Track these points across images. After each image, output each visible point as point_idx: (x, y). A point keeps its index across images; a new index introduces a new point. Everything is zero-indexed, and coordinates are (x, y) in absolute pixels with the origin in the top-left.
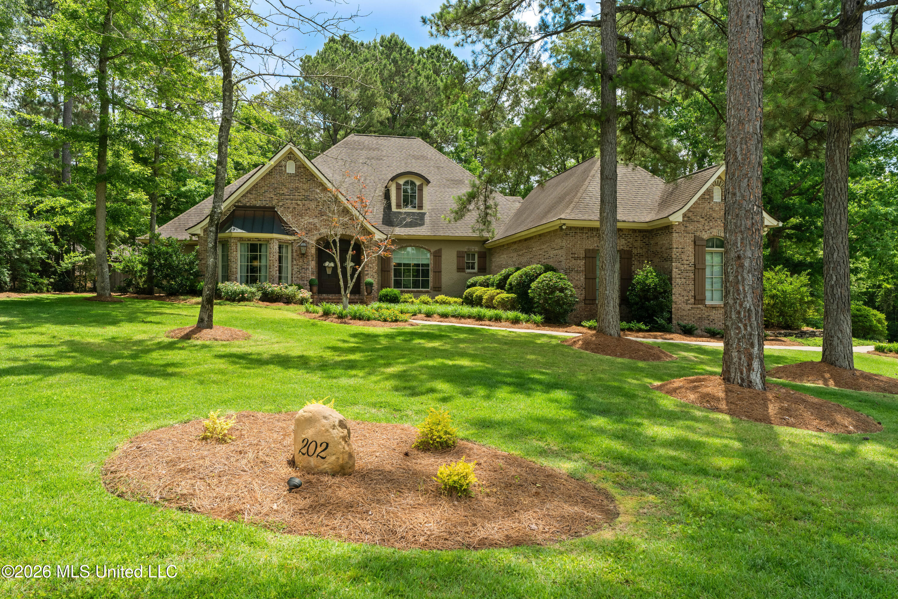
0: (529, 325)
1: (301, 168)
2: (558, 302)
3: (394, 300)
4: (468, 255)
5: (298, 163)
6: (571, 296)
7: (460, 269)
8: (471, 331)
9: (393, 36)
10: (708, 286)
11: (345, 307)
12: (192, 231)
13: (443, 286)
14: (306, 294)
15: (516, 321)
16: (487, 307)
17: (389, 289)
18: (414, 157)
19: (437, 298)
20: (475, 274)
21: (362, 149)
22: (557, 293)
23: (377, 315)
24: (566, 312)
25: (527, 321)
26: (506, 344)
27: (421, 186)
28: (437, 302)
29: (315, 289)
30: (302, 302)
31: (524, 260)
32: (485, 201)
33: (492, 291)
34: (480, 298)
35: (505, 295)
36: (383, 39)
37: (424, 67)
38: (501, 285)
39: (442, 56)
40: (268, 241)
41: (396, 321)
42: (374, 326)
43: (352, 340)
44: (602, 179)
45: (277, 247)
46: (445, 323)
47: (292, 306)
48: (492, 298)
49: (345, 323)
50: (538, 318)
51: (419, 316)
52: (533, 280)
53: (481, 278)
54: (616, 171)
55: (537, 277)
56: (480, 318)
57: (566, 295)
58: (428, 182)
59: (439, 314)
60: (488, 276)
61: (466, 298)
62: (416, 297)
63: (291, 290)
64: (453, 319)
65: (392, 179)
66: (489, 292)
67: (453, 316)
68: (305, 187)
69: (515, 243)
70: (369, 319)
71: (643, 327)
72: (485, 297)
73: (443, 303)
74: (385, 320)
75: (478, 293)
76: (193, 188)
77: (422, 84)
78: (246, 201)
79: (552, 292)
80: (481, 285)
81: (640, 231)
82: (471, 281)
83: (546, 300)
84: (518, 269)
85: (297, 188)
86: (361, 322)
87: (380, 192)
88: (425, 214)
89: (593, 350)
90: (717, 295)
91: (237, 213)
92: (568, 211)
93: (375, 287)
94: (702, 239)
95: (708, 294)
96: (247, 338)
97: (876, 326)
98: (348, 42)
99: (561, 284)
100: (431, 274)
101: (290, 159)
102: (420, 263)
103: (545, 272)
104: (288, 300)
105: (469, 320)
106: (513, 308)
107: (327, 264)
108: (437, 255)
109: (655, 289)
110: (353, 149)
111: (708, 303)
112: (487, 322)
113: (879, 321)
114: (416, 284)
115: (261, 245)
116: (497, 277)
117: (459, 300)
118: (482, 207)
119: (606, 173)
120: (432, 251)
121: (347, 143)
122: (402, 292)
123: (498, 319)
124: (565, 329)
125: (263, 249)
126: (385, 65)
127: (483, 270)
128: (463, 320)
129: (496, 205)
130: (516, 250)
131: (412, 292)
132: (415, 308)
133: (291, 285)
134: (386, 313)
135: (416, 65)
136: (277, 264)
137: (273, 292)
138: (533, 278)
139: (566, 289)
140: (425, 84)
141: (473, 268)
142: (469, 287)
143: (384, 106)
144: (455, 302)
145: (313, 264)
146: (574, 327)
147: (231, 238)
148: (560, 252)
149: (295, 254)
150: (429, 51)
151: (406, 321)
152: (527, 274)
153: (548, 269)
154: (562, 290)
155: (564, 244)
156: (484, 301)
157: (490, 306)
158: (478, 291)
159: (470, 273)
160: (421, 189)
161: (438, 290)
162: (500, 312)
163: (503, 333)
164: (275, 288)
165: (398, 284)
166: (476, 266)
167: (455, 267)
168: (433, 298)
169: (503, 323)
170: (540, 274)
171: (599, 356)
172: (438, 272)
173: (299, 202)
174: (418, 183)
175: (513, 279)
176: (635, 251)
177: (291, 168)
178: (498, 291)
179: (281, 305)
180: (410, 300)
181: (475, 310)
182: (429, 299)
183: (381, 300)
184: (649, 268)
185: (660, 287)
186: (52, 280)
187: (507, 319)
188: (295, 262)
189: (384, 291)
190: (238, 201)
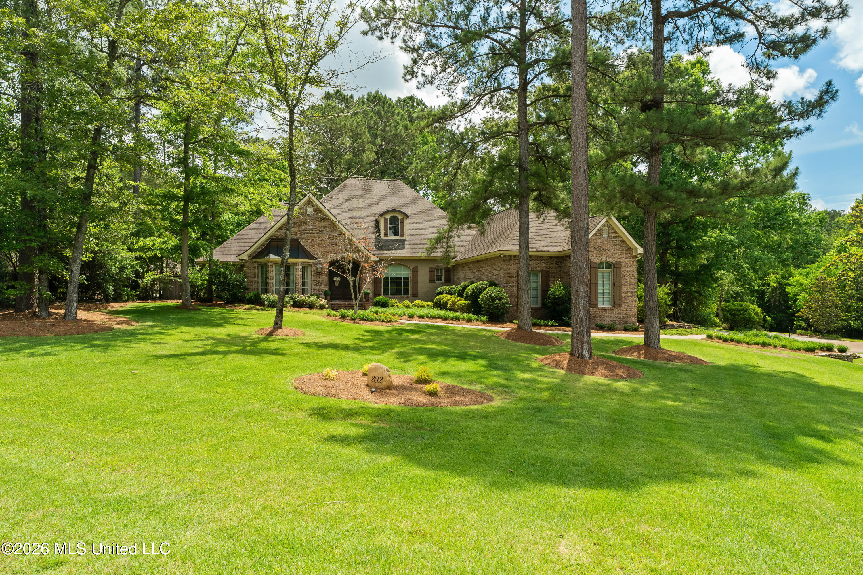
0: (478, 323)
1: (317, 210)
2: (497, 307)
3: (385, 305)
4: (437, 270)
5: (315, 207)
6: (506, 303)
7: (432, 281)
8: (438, 327)
9: (377, 92)
10: (600, 295)
11: (355, 313)
12: (240, 257)
13: (419, 293)
14: (323, 301)
15: (469, 320)
16: (450, 310)
17: (381, 297)
18: (396, 196)
19: (415, 302)
20: (443, 285)
21: (357, 190)
22: (497, 301)
23: (377, 317)
24: (503, 314)
25: (477, 320)
26: (460, 336)
27: (402, 220)
28: (415, 305)
29: (329, 297)
30: (322, 307)
31: (477, 275)
32: (447, 242)
33: (453, 298)
34: (446, 303)
35: (462, 302)
36: (369, 95)
37: (402, 118)
38: (460, 294)
39: (415, 104)
40: (295, 264)
41: (390, 321)
42: (376, 325)
43: (367, 334)
44: (520, 233)
45: (301, 268)
46: (422, 322)
47: (314, 311)
48: (454, 303)
49: (357, 323)
50: (484, 318)
51: (404, 317)
52: (481, 292)
53: (447, 288)
54: (528, 228)
55: (484, 290)
56: (445, 318)
57: (503, 302)
58: (407, 216)
59: (417, 316)
60: (452, 287)
61: (436, 303)
62: (400, 302)
63: (313, 298)
64: (427, 319)
65: (381, 215)
66: (452, 299)
67: (427, 317)
68: (320, 224)
69: (470, 263)
70: (372, 320)
71: (555, 324)
72: (449, 303)
73: (420, 306)
74: (383, 321)
75: (444, 299)
76: (228, 219)
77: (400, 131)
78: (277, 235)
79: (493, 301)
80: (447, 293)
81: (555, 257)
82: (440, 289)
83: (490, 305)
84: (472, 283)
85: (314, 225)
86: (367, 323)
87: (372, 224)
88: (405, 240)
89: (513, 340)
90: (606, 301)
91: (272, 244)
92: (505, 244)
93: (371, 295)
94: (596, 263)
95: (600, 301)
96: (304, 334)
97: (753, 318)
98: (341, 95)
99: (499, 295)
100: (410, 285)
101: (309, 204)
102: (403, 276)
103: (490, 286)
104: (311, 306)
105: (438, 320)
106: (468, 311)
107: (335, 279)
108: (415, 271)
109: (562, 298)
110: (351, 190)
111: (600, 306)
112: (450, 321)
113: (757, 314)
114: (399, 292)
115: (289, 266)
116: (458, 288)
117: (431, 304)
118: (445, 247)
119: (522, 229)
120: (411, 267)
121: (345, 186)
122: (390, 298)
123: (457, 319)
124: (502, 326)
125: (291, 269)
126: (371, 117)
127: (448, 281)
128: (434, 320)
129: (454, 246)
130: (471, 268)
131: (397, 298)
132: (401, 311)
133: (312, 296)
134: (383, 316)
135: (396, 116)
136: (301, 280)
137: (300, 300)
138: (481, 291)
139: (503, 298)
140: (403, 132)
141: (441, 280)
142: (439, 294)
143: (371, 150)
144: (428, 305)
145: (326, 280)
146: (508, 324)
147: (268, 262)
148: (499, 272)
149: (313, 273)
150: (405, 101)
151: (396, 321)
152: (477, 288)
153: (492, 284)
154: (500, 299)
155: (502, 267)
156: (449, 305)
157: (452, 310)
158: (445, 297)
159: (439, 283)
160: (402, 223)
161: (415, 296)
162: (458, 314)
163: (458, 329)
164: (302, 298)
165: (386, 293)
166: (443, 278)
167: (428, 279)
168: (412, 303)
169: (461, 322)
170: (486, 288)
171: (516, 343)
172: (415, 283)
173: (316, 235)
174: (400, 217)
175: (468, 291)
176: (551, 271)
177: (310, 210)
178: (459, 298)
179: (307, 310)
180: (396, 305)
181: (442, 313)
182: (410, 304)
183: (375, 305)
184: (559, 283)
185: (566, 296)
186: (138, 293)
187: (464, 319)
188: (313, 278)
189: (378, 298)
190: (273, 235)
